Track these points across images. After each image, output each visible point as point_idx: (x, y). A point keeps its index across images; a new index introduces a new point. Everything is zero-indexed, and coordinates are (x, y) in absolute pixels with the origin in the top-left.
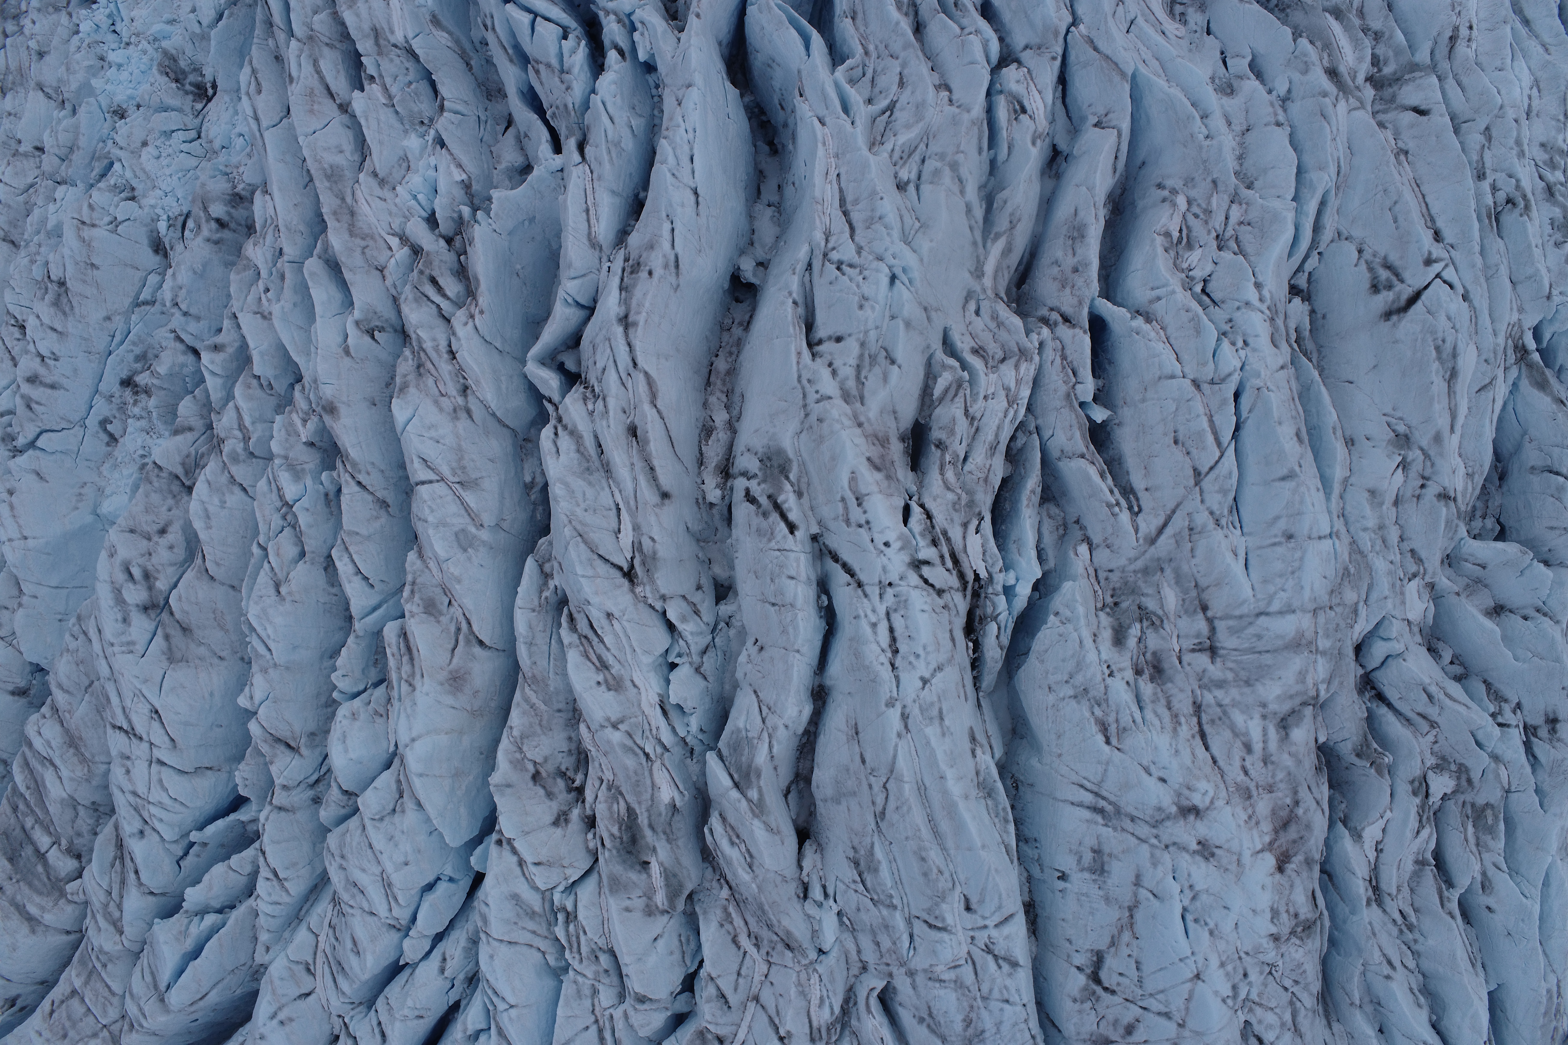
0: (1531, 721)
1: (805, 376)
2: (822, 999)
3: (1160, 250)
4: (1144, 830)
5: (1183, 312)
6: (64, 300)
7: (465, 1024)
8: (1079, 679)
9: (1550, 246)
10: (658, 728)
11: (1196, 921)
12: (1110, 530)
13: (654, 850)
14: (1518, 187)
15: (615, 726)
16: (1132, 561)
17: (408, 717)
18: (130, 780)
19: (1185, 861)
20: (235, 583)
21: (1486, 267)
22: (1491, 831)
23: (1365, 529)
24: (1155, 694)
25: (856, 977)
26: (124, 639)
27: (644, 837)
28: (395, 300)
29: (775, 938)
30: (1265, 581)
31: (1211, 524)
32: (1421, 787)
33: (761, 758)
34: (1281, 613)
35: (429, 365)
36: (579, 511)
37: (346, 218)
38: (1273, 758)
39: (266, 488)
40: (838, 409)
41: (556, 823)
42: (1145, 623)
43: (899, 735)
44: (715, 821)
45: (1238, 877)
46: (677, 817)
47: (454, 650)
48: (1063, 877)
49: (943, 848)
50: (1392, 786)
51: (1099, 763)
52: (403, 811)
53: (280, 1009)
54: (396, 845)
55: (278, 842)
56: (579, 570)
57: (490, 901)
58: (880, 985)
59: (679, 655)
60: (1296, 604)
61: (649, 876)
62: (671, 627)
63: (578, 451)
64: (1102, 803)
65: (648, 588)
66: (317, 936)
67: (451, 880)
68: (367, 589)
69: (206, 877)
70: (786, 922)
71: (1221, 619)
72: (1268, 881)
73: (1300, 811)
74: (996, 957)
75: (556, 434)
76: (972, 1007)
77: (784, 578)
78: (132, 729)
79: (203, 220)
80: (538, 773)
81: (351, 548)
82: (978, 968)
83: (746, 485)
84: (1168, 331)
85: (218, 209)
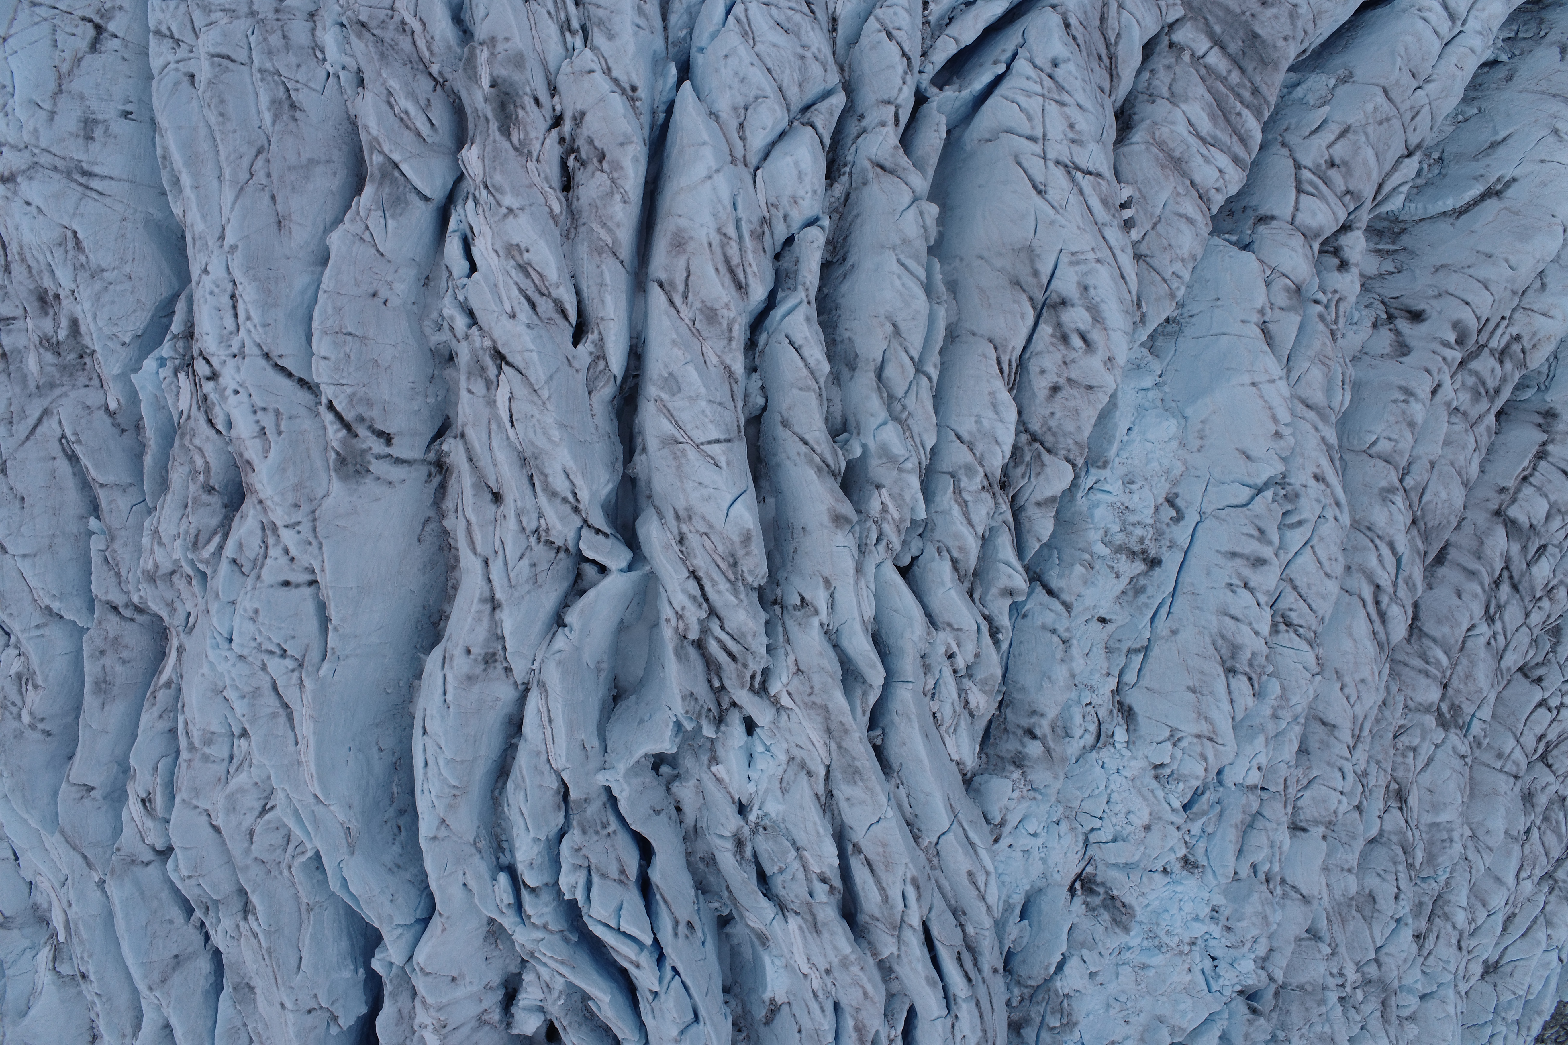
1: (315, 549)
3: (41, 673)
4: (45, 159)
5: (15, 613)
6: (1225, 652)
8: (98, 286)
10: (478, 215)
11: (4, 86)
12: (83, 423)
13: (486, 100)
15: (510, 210)
16: (65, 395)
17: (720, 201)
18: (1068, 118)
19: (12, 137)
24: (41, 279)
26: (1083, 268)
27: (493, 110)
29: (377, 32)
33: (369, 193)
35: (723, 566)
36: (537, 415)
37: (834, 727)
39: (925, 437)
40: (279, 516)
41: (583, 115)
42: (54, 340)
47: (689, 275)
48: (126, 114)
51: (82, 215)
52: (735, 109)
54: (736, 73)
55: (890, 68)
56: (535, 356)
59: (463, 285)
61: (491, 75)
62: (470, 312)
63: (546, 476)
64: (82, 180)
65: (478, 344)
68: (790, 333)
70: (366, 46)
74: (172, 37)
77: (333, 358)
78: (1069, 173)
79: (1049, 738)
80: (600, 162)
81: (805, 372)
82: (189, 26)
83: (394, 451)
84: (30, 598)
85: (1034, 749)
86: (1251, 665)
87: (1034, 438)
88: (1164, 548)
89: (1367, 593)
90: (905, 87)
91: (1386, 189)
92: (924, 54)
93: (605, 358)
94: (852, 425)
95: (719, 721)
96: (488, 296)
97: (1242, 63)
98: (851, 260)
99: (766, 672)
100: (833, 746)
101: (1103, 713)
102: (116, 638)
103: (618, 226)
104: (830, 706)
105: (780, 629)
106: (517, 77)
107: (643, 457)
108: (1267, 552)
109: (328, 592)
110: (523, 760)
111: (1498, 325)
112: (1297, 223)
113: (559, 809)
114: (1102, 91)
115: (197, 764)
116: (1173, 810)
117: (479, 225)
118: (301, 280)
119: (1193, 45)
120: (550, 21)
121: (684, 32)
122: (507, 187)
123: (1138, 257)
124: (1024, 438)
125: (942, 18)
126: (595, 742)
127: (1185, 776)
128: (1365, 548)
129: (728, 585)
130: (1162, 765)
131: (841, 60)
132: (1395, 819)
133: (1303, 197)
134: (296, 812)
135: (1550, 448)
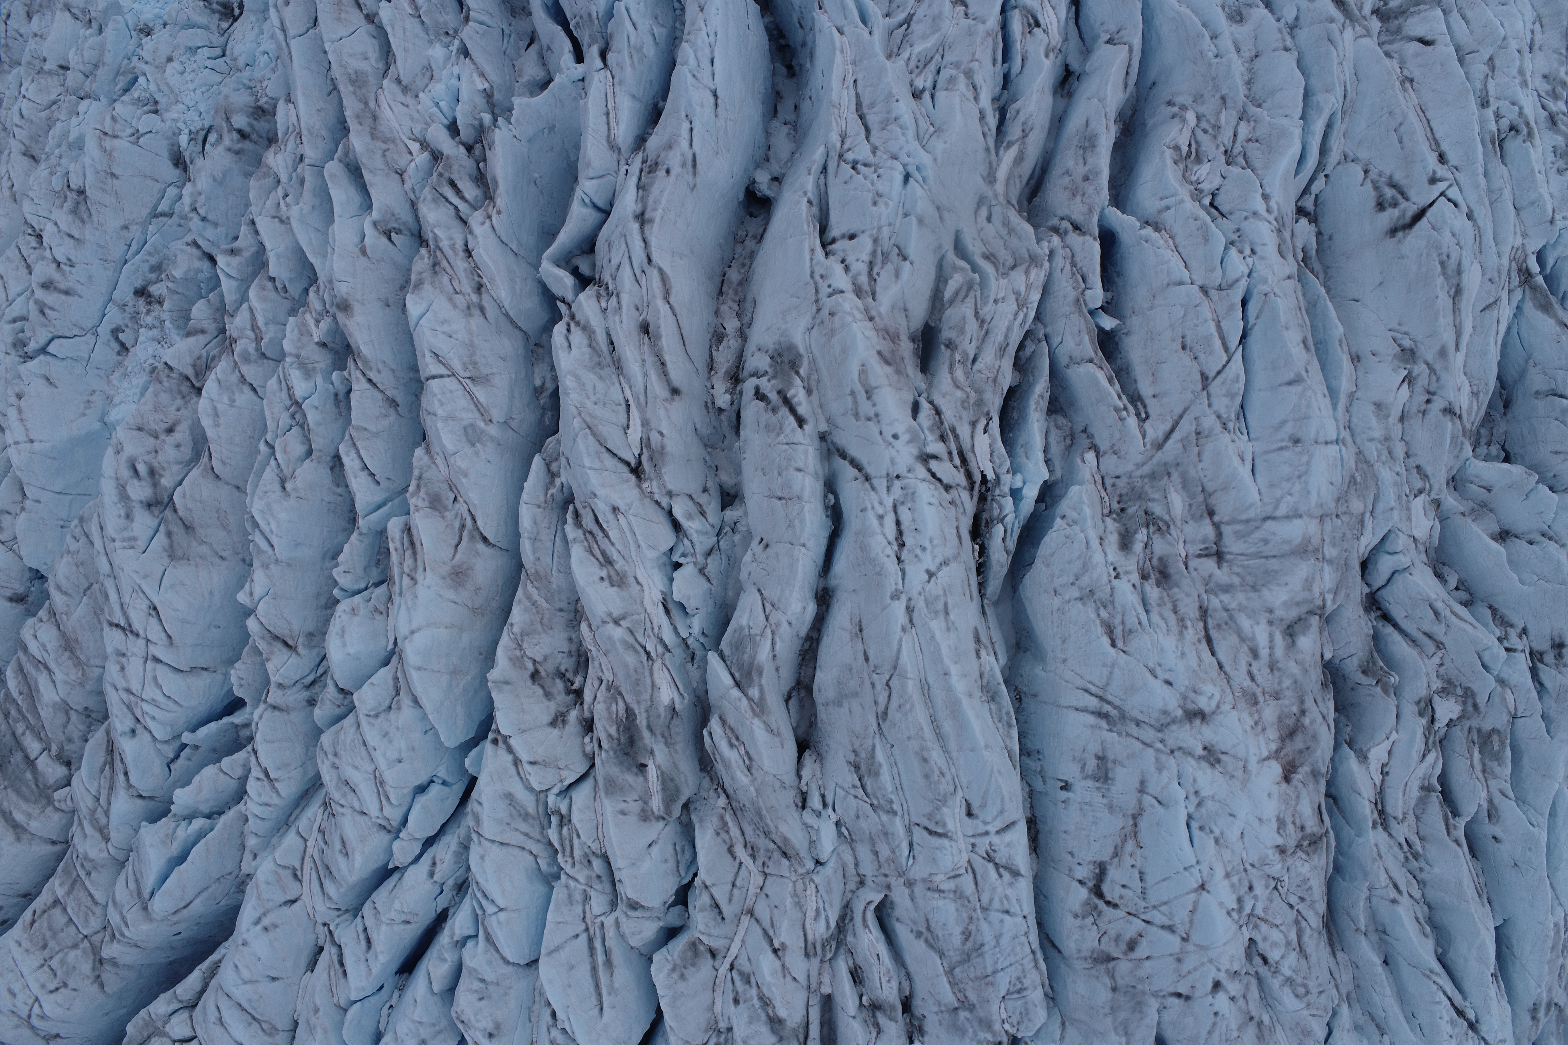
0: (1537, 647)
2: (818, 911)
3: (1169, 162)
4: (1149, 734)
5: (1191, 221)
6: (83, 208)
7: (452, 929)
8: (1085, 580)
9: (1553, 174)
10: (660, 627)
11: (1201, 828)
12: (1117, 435)
13: (652, 752)
14: (1521, 114)
15: (617, 622)
16: (1138, 466)
18: (124, 677)
19: (1190, 766)
20: (240, 485)
21: (1490, 190)
22: (1497, 757)
23: (1371, 440)
24: (1161, 598)
25: (853, 892)
26: (126, 534)
27: (642, 738)
28: (413, 204)
29: (772, 846)
30: (1272, 486)
31: (1218, 428)
32: (1427, 708)
33: (763, 655)
34: (1288, 517)
35: (444, 263)
36: (589, 404)
37: (369, 121)
38: (1280, 665)
39: (275, 387)
40: (849, 303)
41: (553, 724)
42: (1152, 529)
43: (904, 629)
44: (714, 723)
45: (1244, 784)
46: (676, 721)
47: (457, 546)
48: (1066, 787)
49: (946, 751)
50: (1398, 707)
51: (1104, 665)
52: (399, 709)
53: (264, 914)
54: (391, 742)
55: (271, 742)
56: (587, 463)
57: (483, 799)
58: (877, 898)
59: (684, 555)
60: (1302, 509)
61: (646, 779)
62: (676, 526)
63: (590, 346)
64: (1107, 708)
65: (655, 483)
66: (306, 841)
67: (444, 783)
68: (372, 485)
69: (196, 779)
70: (783, 828)
71: (1227, 523)
72: (1275, 789)
73: (1306, 721)
74: (997, 865)
75: (569, 330)
76: (971, 918)
77: (791, 471)
78: (130, 626)
79: (225, 130)
80: (536, 672)
81: (359, 444)
82: (978, 878)
83: (752, 382)
84: (1177, 240)
85: (240, 121)
88: (130, 304)
95: (479, 130)
99: (429, 174)
100: (372, 105)
101: (200, 162)
102: (1074, 196)
106: (616, 771)
108: (40, 294)
116: (146, 75)
117: (657, 615)
119: (50, 762)
120: (578, 826)
122: (619, 646)
129: (442, 246)
130: (151, 113)
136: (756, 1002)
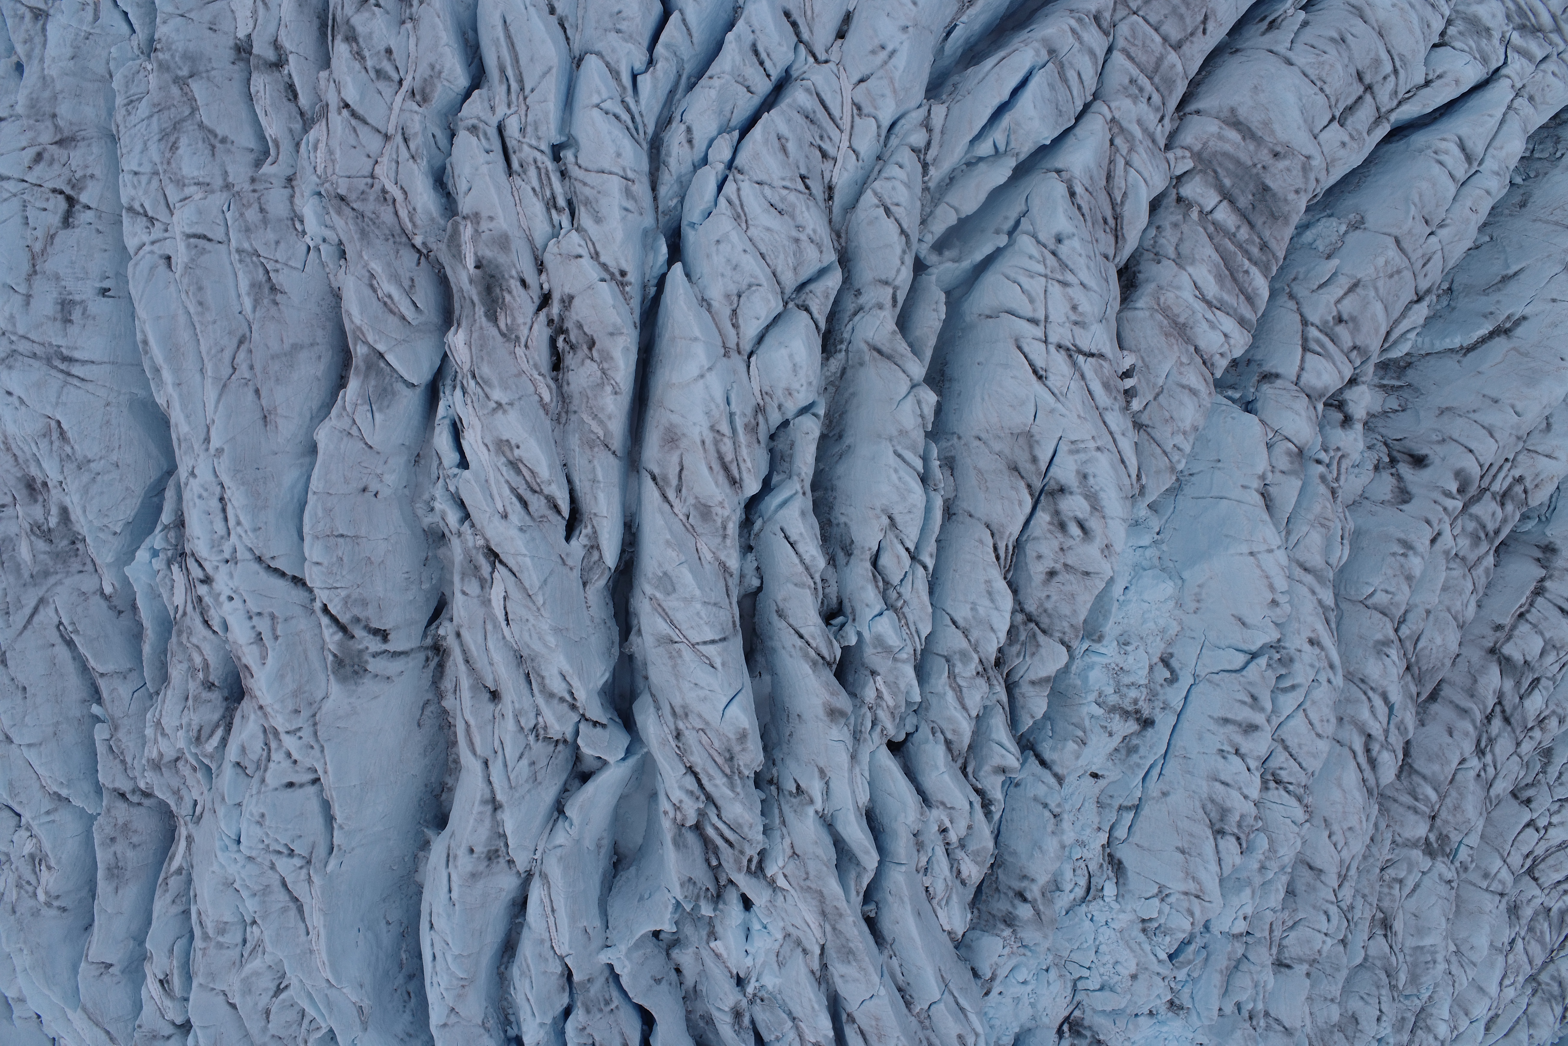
1: (316, 752)
2: (316, 148)
3: (53, 855)
4: (23, 347)
5: (26, 801)
6: (1214, 816)
8: (85, 478)
10: (466, 403)
12: (79, 610)
13: (471, 282)
15: (499, 405)
16: (60, 583)
17: (713, 399)
18: (1071, 299)
24: (27, 467)
26: (1082, 456)
27: (479, 294)
29: (357, 206)
33: (354, 385)
35: (720, 760)
36: (531, 619)
37: (828, 910)
39: (921, 626)
40: (279, 722)
41: (571, 298)
42: (45, 528)
47: (681, 471)
48: (104, 292)
49: (187, 313)
51: (65, 403)
52: (728, 296)
53: (886, 63)
54: (729, 260)
56: (528, 560)
58: (266, 170)
59: (455, 476)
61: (476, 254)
62: (462, 503)
63: (543, 678)
64: (63, 366)
65: (470, 544)
66: (850, 147)
68: (786, 527)
69: (983, 197)
74: (145, 214)
75: (572, 694)
76: (169, 163)
77: (326, 563)
78: (1070, 356)
79: (1039, 901)
80: (590, 349)
81: (800, 568)
82: (162, 202)
83: (391, 647)
84: (38, 785)
85: (1025, 911)
86: (1239, 826)
87: (1030, 618)
88: (1158, 710)
89: (1359, 747)
90: (903, 269)
91: (1394, 336)
92: (923, 222)
93: (598, 548)
94: (848, 611)
95: (717, 898)
96: (480, 496)
97: (1252, 217)
98: (848, 440)
99: (762, 854)
100: (828, 928)
101: (1093, 867)
102: (125, 825)
103: (610, 418)
104: (825, 891)
105: (776, 811)
106: (502, 259)
107: (639, 640)
108: (1259, 719)
109: (332, 794)
110: (527, 948)
111: (1501, 467)
112: (1301, 383)
113: (563, 989)
114: (1106, 257)
115: (212, 951)
116: (1159, 961)
117: (468, 417)
118: (290, 476)
119: (1201, 201)
120: (535, 199)
121: (675, 201)
122: (495, 382)
123: (1138, 426)
124: (1020, 617)
125: (942, 180)
126: (598, 923)
127: (1171, 929)
128: (1358, 701)
129: (725, 780)
130: (1151, 920)
131: (837, 227)
132: (1379, 945)
133: (1309, 355)
134: (310, 996)
135: (1548, 584)
136: (366, 53)
